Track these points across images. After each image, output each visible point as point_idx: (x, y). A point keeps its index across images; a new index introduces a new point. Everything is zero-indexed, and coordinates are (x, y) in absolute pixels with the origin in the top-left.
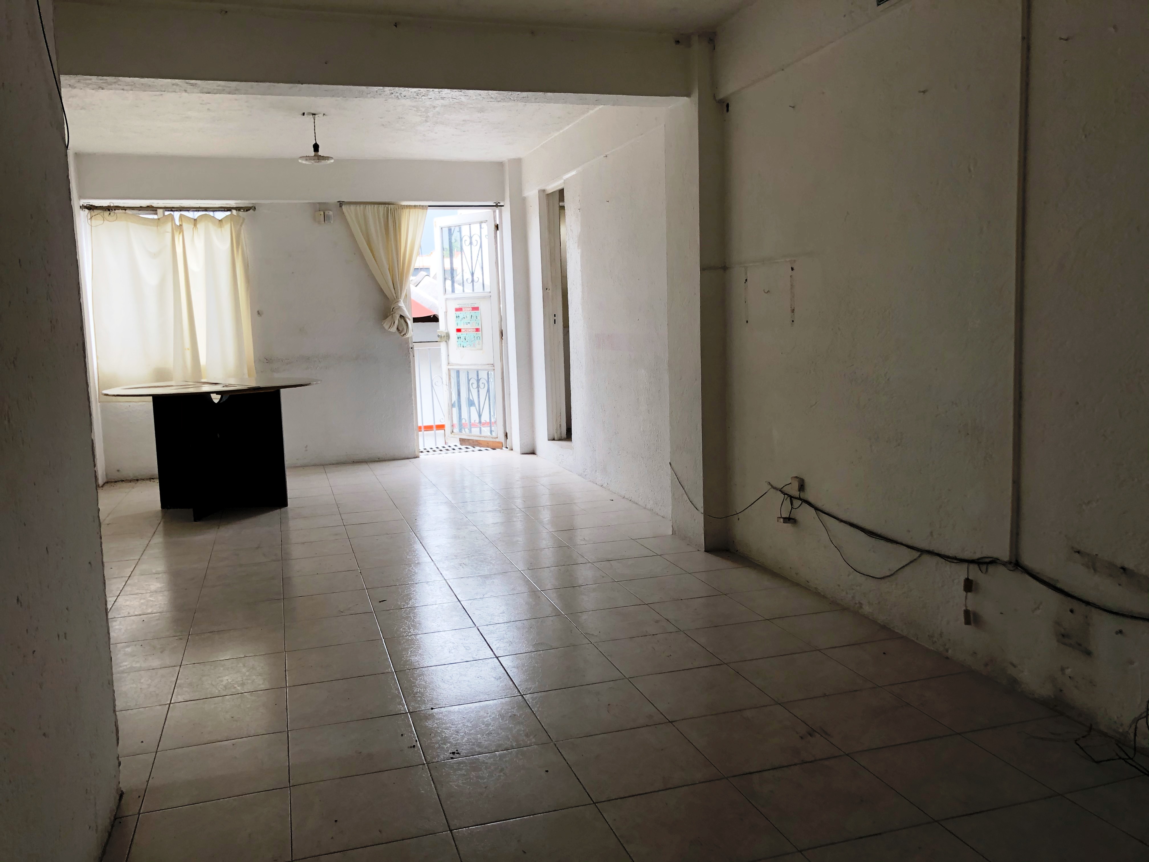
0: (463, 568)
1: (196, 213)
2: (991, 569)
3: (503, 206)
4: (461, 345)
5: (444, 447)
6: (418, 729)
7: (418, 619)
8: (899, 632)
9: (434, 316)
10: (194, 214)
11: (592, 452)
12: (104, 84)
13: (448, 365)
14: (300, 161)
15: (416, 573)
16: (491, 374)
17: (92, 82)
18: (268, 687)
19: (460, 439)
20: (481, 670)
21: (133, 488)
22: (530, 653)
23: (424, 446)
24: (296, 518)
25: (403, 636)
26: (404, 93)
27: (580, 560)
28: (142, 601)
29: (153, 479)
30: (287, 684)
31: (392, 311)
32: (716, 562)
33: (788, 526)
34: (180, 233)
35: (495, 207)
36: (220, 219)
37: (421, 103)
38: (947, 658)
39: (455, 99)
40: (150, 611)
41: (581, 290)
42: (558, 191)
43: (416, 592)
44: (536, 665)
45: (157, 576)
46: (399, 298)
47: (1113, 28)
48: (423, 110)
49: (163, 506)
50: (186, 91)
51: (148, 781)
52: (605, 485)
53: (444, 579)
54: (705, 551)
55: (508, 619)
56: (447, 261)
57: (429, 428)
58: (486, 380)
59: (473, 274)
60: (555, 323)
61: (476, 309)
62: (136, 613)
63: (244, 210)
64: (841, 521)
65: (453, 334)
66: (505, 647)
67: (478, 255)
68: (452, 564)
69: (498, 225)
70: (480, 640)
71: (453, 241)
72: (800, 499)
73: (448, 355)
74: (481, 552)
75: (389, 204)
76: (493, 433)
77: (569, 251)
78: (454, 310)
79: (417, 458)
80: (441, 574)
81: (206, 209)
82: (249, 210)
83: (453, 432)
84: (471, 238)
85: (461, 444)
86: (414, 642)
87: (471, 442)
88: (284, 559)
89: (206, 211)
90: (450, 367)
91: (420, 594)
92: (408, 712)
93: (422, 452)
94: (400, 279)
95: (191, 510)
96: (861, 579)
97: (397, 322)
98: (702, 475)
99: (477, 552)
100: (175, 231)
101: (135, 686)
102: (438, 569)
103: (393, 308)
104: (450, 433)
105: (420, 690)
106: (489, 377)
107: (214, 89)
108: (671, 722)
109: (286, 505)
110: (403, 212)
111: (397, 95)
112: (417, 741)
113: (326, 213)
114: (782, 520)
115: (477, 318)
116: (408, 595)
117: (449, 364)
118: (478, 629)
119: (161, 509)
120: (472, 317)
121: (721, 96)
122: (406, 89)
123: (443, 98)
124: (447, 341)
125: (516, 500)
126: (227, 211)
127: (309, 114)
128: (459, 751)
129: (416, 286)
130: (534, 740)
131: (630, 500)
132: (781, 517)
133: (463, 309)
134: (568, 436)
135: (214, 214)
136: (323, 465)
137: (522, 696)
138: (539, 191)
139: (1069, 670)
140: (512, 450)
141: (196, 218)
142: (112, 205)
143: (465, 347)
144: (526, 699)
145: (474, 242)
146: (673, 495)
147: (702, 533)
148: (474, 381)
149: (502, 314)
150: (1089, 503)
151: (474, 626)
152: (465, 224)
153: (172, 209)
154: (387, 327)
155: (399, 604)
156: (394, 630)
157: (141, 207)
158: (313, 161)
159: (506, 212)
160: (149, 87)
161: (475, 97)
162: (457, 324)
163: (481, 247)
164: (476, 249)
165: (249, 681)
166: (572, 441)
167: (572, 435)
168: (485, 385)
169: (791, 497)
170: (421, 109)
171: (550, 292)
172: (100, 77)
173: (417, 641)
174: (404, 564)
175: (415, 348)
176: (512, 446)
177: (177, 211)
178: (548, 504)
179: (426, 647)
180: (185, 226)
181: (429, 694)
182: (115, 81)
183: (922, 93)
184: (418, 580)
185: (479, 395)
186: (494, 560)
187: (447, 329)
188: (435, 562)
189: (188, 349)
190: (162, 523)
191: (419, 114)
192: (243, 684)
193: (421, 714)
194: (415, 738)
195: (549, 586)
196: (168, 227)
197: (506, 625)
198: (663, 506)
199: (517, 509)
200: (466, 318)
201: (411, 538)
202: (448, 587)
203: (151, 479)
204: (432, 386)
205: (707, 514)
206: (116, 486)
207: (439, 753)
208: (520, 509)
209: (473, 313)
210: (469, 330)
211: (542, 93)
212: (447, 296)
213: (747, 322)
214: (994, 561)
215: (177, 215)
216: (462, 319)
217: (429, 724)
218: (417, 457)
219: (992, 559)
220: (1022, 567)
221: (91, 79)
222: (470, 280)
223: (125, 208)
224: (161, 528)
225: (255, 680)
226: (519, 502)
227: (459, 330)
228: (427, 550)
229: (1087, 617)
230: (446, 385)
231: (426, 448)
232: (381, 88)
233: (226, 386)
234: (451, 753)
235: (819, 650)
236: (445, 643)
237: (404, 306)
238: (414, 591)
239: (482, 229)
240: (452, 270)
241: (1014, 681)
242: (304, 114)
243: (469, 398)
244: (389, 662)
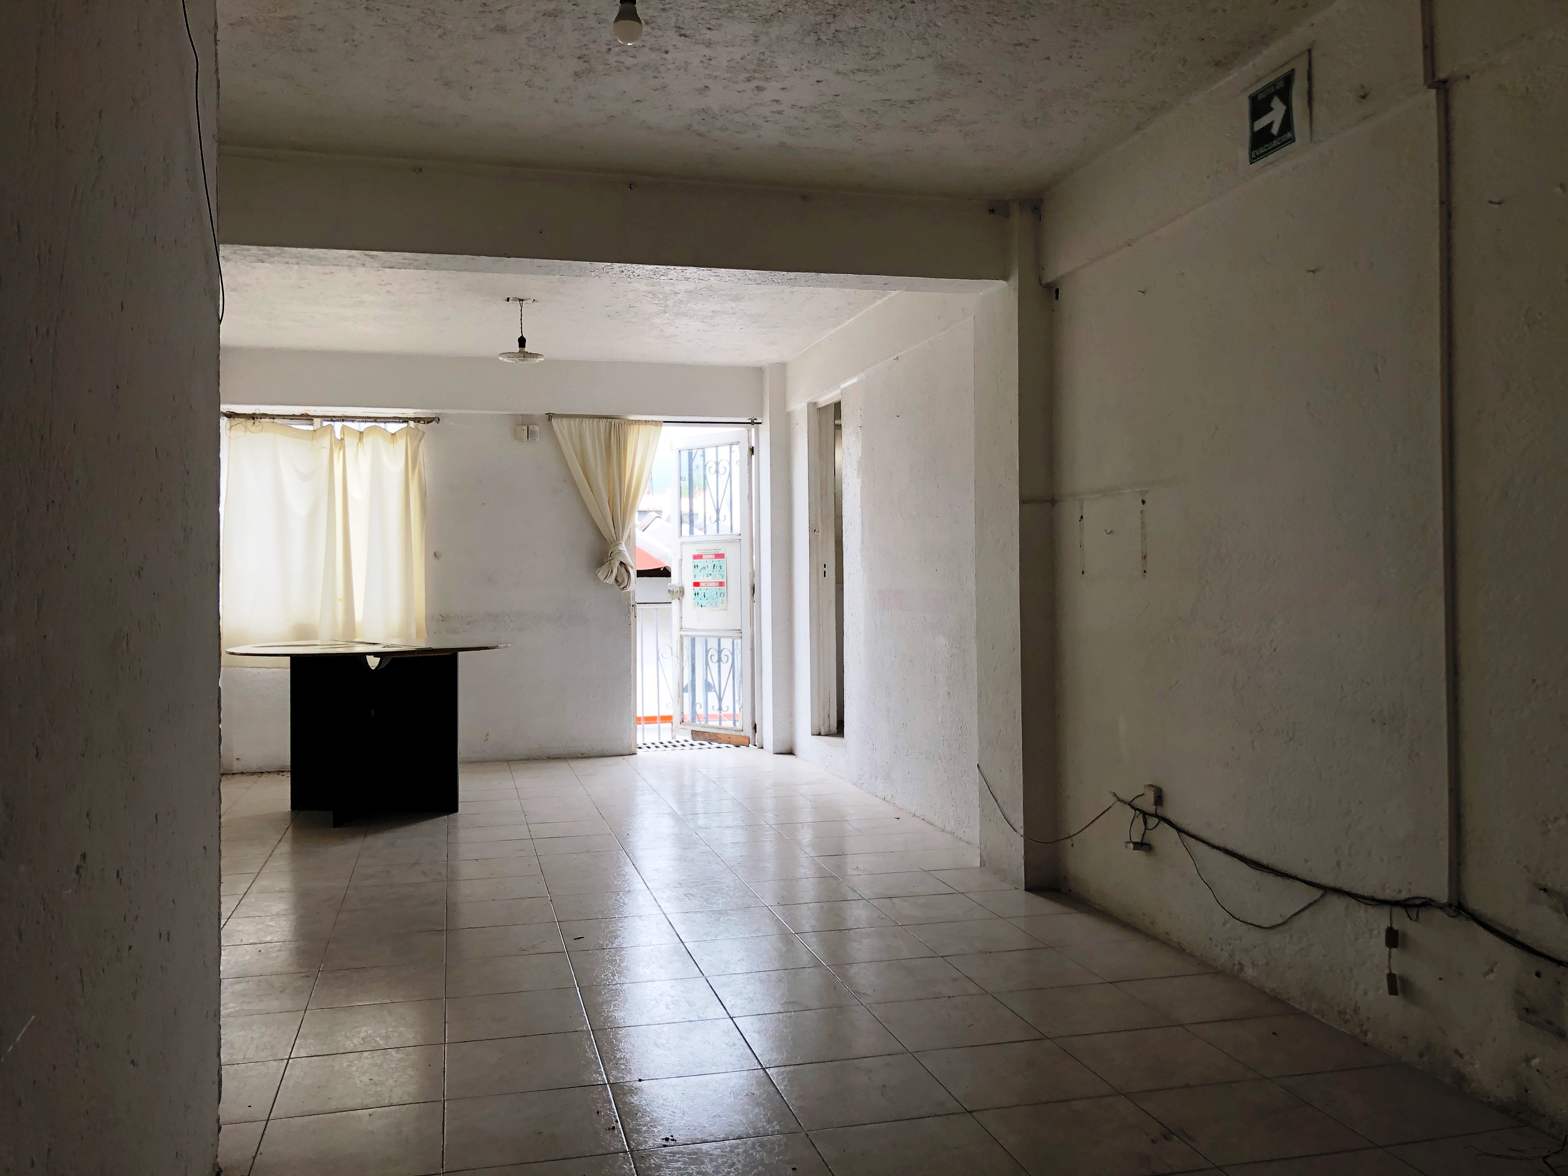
0: (689, 899)
1: (362, 424)
2: (1423, 914)
3: (761, 423)
4: (698, 603)
5: (670, 742)
6: (620, 1106)
7: (625, 964)
8: (1297, 1006)
9: (665, 568)
10: (360, 425)
11: (872, 751)
12: (264, 256)
13: (680, 631)
14: (500, 359)
15: (625, 904)
16: (738, 643)
17: (252, 253)
18: (422, 1043)
19: (692, 731)
20: (709, 1033)
21: (256, 782)
22: (777, 1015)
23: (643, 741)
24: (468, 828)
25: (604, 985)
26: (637, 272)
27: (851, 895)
28: (260, 926)
29: (282, 771)
30: (446, 1040)
31: (610, 556)
32: (1042, 905)
33: (1140, 854)
34: (340, 449)
35: (750, 425)
36: (393, 433)
37: (659, 288)
38: (1366, 1044)
39: (702, 280)
40: (268, 939)
41: (861, 532)
42: (834, 406)
43: (625, 929)
44: (785, 1030)
45: (281, 895)
46: (619, 540)
47: (1559, 188)
48: (661, 297)
49: (293, 807)
50: (363, 265)
51: (254, 1158)
52: (888, 798)
53: (662, 913)
54: (1026, 890)
55: (748, 969)
56: (685, 501)
57: (651, 720)
58: (730, 651)
59: (718, 512)
60: (825, 576)
61: (720, 556)
62: (251, 941)
63: (425, 422)
64: (1214, 847)
65: (689, 589)
66: (742, 1004)
67: (726, 487)
68: (675, 893)
69: (753, 447)
70: (709, 994)
71: (694, 467)
72: (1156, 815)
73: (681, 617)
74: (715, 880)
75: (612, 418)
76: (737, 724)
77: (845, 481)
78: (692, 557)
79: (634, 756)
80: (659, 906)
81: (375, 419)
82: (431, 422)
83: (683, 721)
84: (717, 464)
85: (694, 739)
86: (619, 992)
87: (707, 735)
88: (451, 879)
89: (376, 421)
90: (682, 633)
91: (630, 932)
92: (607, 1083)
93: (640, 748)
94: (622, 515)
95: (332, 812)
96: (1242, 929)
97: (615, 571)
98: (1022, 783)
99: (710, 879)
100: (334, 446)
101: (243, 1033)
102: (655, 900)
103: (612, 552)
104: (679, 723)
105: (624, 1056)
106: (735, 648)
107: (399, 263)
108: (970, 1112)
109: (455, 809)
110: (630, 429)
111: (628, 273)
112: (617, 1122)
113: (531, 428)
114: (1131, 845)
115: (721, 568)
116: (613, 932)
117: (681, 628)
118: (707, 980)
119: (290, 810)
120: (715, 567)
121: (1049, 278)
122: (641, 265)
123: (687, 279)
124: (681, 598)
125: (765, 814)
126: (403, 422)
127: (515, 299)
128: (674, 1138)
129: (643, 531)
130: (777, 1127)
131: (923, 819)
132: (1131, 842)
133: (703, 556)
134: (839, 731)
135: (386, 426)
136: (508, 761)
137: (764, 1069)
138: (809, 404)
139: (1537, 1061)
140: (762, 748)
141: (362, 431)
142: (258, 412)
143: (704, 606)
144: (769, 1073)
145: (721, 470)
146: (982, 810)
147: (1022, 864)
148: (714, 652)
149: (754, 568)
150: (1556, 819)
151: (702, 976)
152: (711, 447)
153: (333, 418)
154: (602, 578)
155: (601, 943)
156: (593, 976)
157: (294, 415)
158: (517, 359)
159: (765, 431)
160: (320, 261)
161: (728, 278)
162: (695, 576)
163: (730, 475)
164: (723, 479)
165: (395, 1034)
166: (843, 736)
167: (844, 728)
168: (728, 658)
169: (1145, 814)
170: (660, 295)
171: (820, 534)
172: (261, 248)
173: (624, 992)
174: (610, 892)
175: (637, 607)
176: (762, 743)
177: (338, 421)
178: (810, 819)
179: (636, 1000)
180: (347, 440)
181: (637, 1062)
182: (279, 252)
183: (1312, 273)
184: (627, 913)
185: (719, 671)
186: (732, 890)
187: (681, 582)
188: (652, 890)
189: (341, 600)
190: (290, 830)
191: (656, 302)
192: (387, 1037)
193: (625, 1087)
194: (615, 1117)
195: (807, 928)
196: (326, 441)
197: (746, 977)
198: (969, 827)
199: (765, 826)
200: (706, 567)
201: (621, 858)
202: (668, 923)
203: (280, 772)
204: (658, 659)
205: (1028, 837)
206: (234, 780)
207: (648, 1138)
208: (770, 825)
209: (717, 562)
210: (711, 584)
211: (814, 273)
212: (682, 540)
213: (1083, 573)
214: (1427, 904)
215: (338, 426)
216: (702, 569)
217: (635, 1100)
218: (633, 754)
219: (1424, 900)
220: (1467, 912)
221: (249, 250)
222: (714, 518)
223: (273, 417)
224: (289, 833)
225: (403, 1032)
226: (770, 817)
227: (696, 584)
228: (641, 874)
229: (1559, 983)
230: (677, 657)
231: (646, 743)
232: (609, 264)
233: (388, 647)
234: (663, 1139)
235: (1181, 1025)
236: (661, 996)
237: (626, 550)
238: (621, 927)
239: (732, 453)
240: (691, 514)
241: (1460, 1078)
242: (508, 300)
243: (706, 680)
244: (584, 1018)
